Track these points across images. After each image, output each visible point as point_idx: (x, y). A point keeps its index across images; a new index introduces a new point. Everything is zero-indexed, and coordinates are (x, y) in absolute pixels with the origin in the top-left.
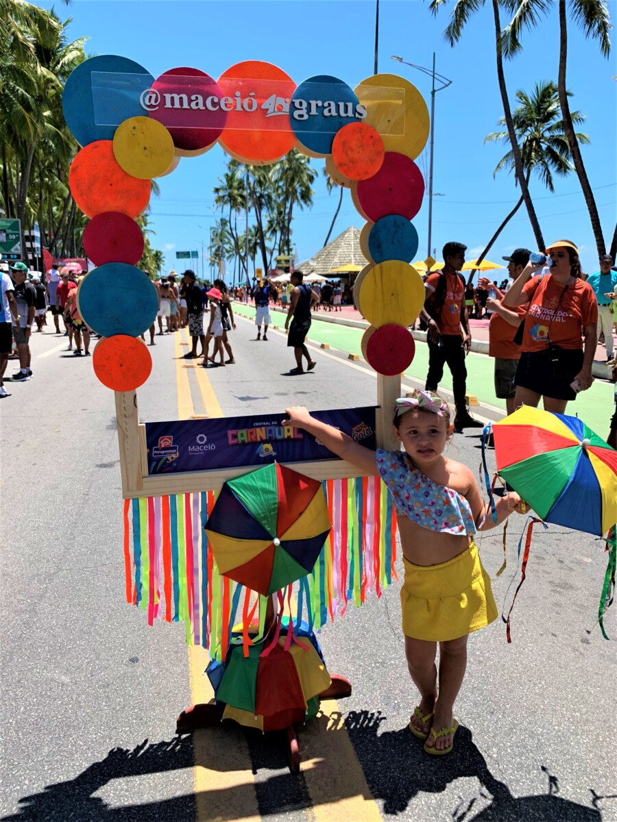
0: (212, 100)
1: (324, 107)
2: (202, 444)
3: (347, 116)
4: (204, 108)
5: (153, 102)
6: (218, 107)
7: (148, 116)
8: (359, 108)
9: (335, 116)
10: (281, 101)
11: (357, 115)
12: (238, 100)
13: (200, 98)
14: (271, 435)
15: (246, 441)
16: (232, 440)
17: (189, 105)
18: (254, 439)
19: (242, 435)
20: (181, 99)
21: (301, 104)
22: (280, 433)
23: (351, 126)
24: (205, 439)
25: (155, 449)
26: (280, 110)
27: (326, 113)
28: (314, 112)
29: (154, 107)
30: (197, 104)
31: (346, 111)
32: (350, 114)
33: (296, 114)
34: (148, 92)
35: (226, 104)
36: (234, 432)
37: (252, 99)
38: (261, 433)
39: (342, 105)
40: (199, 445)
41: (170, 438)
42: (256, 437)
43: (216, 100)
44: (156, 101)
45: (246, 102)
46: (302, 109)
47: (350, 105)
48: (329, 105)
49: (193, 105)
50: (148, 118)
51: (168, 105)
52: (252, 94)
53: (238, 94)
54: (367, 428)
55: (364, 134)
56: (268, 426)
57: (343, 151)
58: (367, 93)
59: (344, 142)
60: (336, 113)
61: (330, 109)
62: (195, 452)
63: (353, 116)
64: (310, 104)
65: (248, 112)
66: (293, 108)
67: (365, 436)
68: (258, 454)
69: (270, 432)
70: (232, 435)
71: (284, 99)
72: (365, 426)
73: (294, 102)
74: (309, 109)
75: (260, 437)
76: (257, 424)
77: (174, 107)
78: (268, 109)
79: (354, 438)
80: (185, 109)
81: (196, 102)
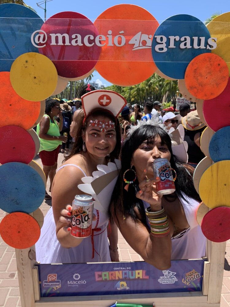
0: (89, 37)
1: (180, 42)
3: (200, 48)
4: (82, 45)
5: (41, 41)
7: (37, 52)
8: (210, 41)
9: (189, 49)
10: (145, 37)
11: (208, 47)
12: (110, 37)
13: (79, 37)
14: (126, 276)
15: (108, 279)
16: (98, 278)
17: (70, 42)
18: (113, 278)
19: (105, 275)
20: (64, 39)
21: (162, 39)
22: (132, 275)
23: (202, 56)
24: (79, 277)
25: (45, 282)
26: (144, 45)
27: (182, 46)
28: (172, 45)
29: (43, 44)
30: (76, 42)
31: (199, 44)
32: (202, 46)
33: (157, 48)
34: (38, 33)
35: (100, 42)
36: (100, 273)
37: (121, 36)
38: (119, 274)
39: (196, 39)
40: (75, 281)
42: (115, 277)
43: (92, 38)
44: (44, 40)
46: (162, 44)
47: (203, 39)
48: (185, 39)
49: (73, 43)
50: (37, 54)
51: (53, 43)
52: (122, 32)
54: (197, 274)
55: (212, 63)
56: (124, 270)
57: (194, 76)
58: (218, 28)
59: (196, 69)
60: (191, 46)
61: (186, 43)
62: (72, 284)
63: (205, 48)
64: (169, 39)
65: (119, 47)
66: (155, 43)
67: (195, 278)
68: (116, 288)
69: (125, 274)
70: (98, 275)
71: (148, 36)
72: (196, 273)
73: (156, 38)
74: (168, 43)
75: (118, 277)
76: (116, 269)
77: (58, 44)
78: (134, 44)
79: (187, 280)
80: (67, 46)
81: (76, 40)
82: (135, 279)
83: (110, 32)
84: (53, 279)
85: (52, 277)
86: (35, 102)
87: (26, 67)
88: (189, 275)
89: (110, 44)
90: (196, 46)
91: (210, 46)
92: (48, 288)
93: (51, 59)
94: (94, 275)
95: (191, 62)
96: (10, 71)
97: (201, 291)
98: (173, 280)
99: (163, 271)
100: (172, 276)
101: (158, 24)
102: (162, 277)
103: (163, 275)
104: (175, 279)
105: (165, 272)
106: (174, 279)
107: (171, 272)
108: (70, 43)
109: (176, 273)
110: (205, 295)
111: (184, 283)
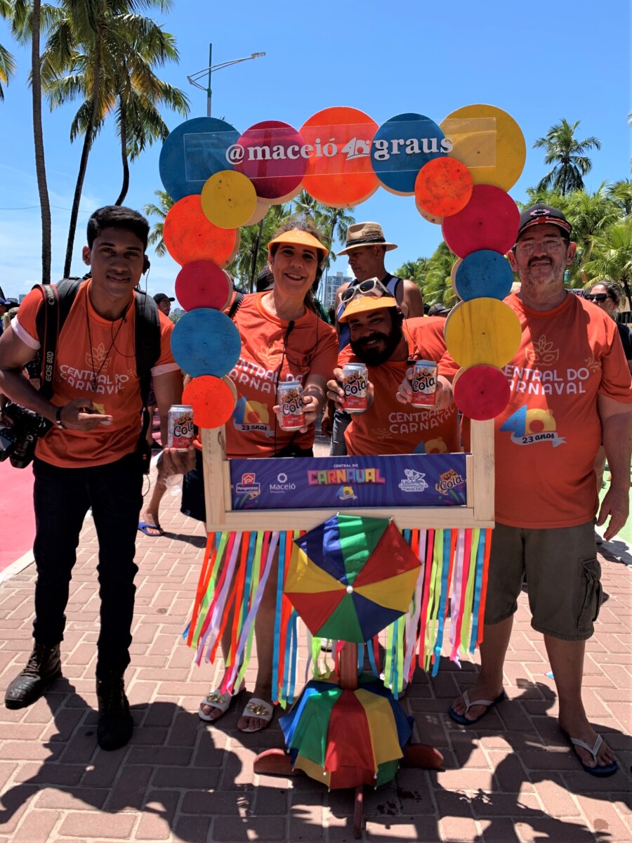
0: (293, 149)
1: (406, 145)
2: (282, 483)
3: (432, 152)
4: (285, 158)
6: (299, 155)
7: (233, 169)
8: (443, 143)
9: (418, 154)
10: (361, 143)
11: (442, 150)
12: (318, 147)
13: (282, 148)
14: (351, 478)
15: (326, 482)
16: (312, 480)
17: (271, 156)
18: (334, 481)
19: (322, 476)
20: (264, 152)
21: (382, 144)
22: (361, 476)
24: (286, 478)
25: (239, 486)
26: (360, 152)
27: (408, 151)
28: (395, 151)
29: (239, 160)
30: (278, 155)
31: (430, 147)
32: (434, 149)
33: (377, 155)
34: (233, 148)
35: (307, 153)
36: (314, 472)
37: (332, 144)
39: (425, 141)
40: (280, 484)
41: (253, 476)
42: (336, 479)
43: (297, 148)
44: (240, 156)
45: (326, 148)
46: (383, 149)
47: (434, 141)
48: (412, 142)
49: (275, 156)
50: (233, 171)
51: (251, 158)
52: (333, 139)
54: (457, 476)
55: (450, 169)
56: (349, 468)
57: (427, 187)
58: (453, 127)
59: (428, 178)
60: (419, 150)
61: (413, 147)
62: (276, 490)
63: (438, 151)
64: (392, 143)
65: (328, 158)
66: (374, 149)
67: (455, 484)
68: (339, 496)
69: (351, 474)
70: (313, 475)
71: (363, 142)
72: (455, 474)
73: (375, 144)
74: (390, 148)
75: (341, 479)
76: (337, 466)
77: (257, 159)
78: (347, 153)
79: (443, 486)
80: (267, 160)
81: (277, 152)
82: (364, 484)
83: (318, 141)
84: (250, 481)
85: (249, 478)
86: (228, 230)
87: (220, 188)
88: (445, 479)
89: (319, 154)
90: (426, 150)
91: (446, 149)
93: (248, 177)
94: (306, 476)
95: (421, 170)
96: (200, 193)
97: (466, 504)
98: (422, 486)
99: (406, 471)
100: (420, 479)
101: (377, 126)
102: (404, 481)
103: (406, 478)
104: (425, 485)
105: (409, 473)
106: (422, 483)
107: (418, 473)
109: (424, 475)
110: (471, 507)
111: (438, 492)
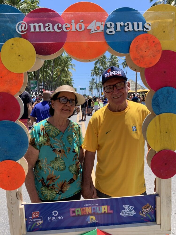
0: (58, 25)
1: (125, 26)
2: (55, 216)
3: (139, 30)
4: (53, 31)
5: (23, 29)
6: (61, 30)
7: (20, 37)
8: (146, 25)
9: (131, 31)
10: (99, 24)
12: (73, 25)
13: (51, 25)
14: (94, 211)
15: (80, 214)
16: (72, 213)
18: (85, 213)
19: (78, 211)
21: (111, 25)
22: (99, 210)
23: (141, 36)
25: (30, 219)
26: (98, 29)
27: (126, 29)
28: (119, 29)
29: (25, 31)
30: (49, 29)
31: (138, 27)
33: (108, 31)
34: (21, 24)
35: (66, 28)
37: (81, 24)
38: (89, 210)
39: (136, 24)
40: (54, 217)
42: (86, 212)
43: (60, 26)
45: (78, 26)
46: (111, 28)
47: (141, 24)
49: (47, 30)
51: (32, 30)
52: (82, 21)
53: (73, 21)
55: (149, 41)
56: (93, 206)
57: (137, 51)
58: (151, 16)
59: (137, 46)
60: (132, 29)
61: (129, 27)
63: (143, 30)
64: (116, 24)
65: (80, 32)
66: (106, 27)
67: (150, 211)
68: (87, 221)
69: (94, 209)
70: (72, 211)
72: (150, 206)
73: (107, 24)
74: (116, 27)
75: (88, 212)
76: (86, 205)
77: (35, 31)
78: (91, 29)
79: (143, 212)
80: (42, 32)
81: (48, 27)
82: (102, 213)
84: (37, 216)
85: (36, 214)
86: (19, 74)
88: (144, 209)
89: (74, 30)
90: (136, 29)
92: (33, 224)
93: (31, 42)
94: (69, 211)
95: (133, 41)
96: (0, 52)
97: (155, 221)
98: (132, 213)
99: (124, 206)
100: (131, 210)
101: (108, 15)
102: (123, 211)
103: (124, 209)
104: (134, 212)
105: (126, 207)
107: (130, 206)
108: (44, 30)
109: (134, 207)
110: (159, 224)
111: (141, 215)
